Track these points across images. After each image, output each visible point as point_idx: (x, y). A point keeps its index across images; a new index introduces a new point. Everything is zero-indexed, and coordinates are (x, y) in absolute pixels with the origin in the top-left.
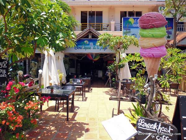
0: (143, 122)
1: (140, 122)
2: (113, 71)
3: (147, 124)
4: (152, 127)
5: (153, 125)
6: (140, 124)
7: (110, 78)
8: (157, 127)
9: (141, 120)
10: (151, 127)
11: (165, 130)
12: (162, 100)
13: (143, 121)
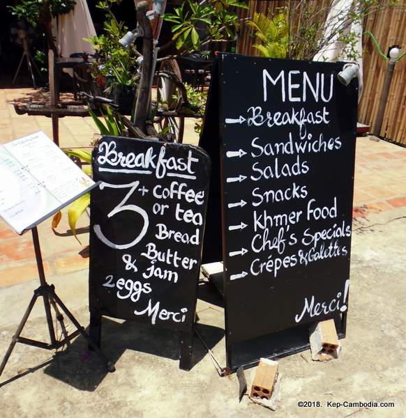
0: (113, 152)
1: (103, 154)
2: (35, 24)
3: (125, 155)
4: (140, 161)
5: (141, 155)
6: (102, 160)
7: (25, 53)
8: (153, 160)
9: (104, 146)
10: (136, 162)
11: (178, 164)
12: (183, 105)
13: (113, 146)
